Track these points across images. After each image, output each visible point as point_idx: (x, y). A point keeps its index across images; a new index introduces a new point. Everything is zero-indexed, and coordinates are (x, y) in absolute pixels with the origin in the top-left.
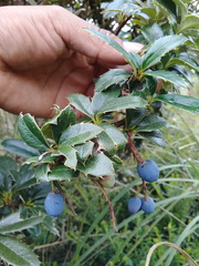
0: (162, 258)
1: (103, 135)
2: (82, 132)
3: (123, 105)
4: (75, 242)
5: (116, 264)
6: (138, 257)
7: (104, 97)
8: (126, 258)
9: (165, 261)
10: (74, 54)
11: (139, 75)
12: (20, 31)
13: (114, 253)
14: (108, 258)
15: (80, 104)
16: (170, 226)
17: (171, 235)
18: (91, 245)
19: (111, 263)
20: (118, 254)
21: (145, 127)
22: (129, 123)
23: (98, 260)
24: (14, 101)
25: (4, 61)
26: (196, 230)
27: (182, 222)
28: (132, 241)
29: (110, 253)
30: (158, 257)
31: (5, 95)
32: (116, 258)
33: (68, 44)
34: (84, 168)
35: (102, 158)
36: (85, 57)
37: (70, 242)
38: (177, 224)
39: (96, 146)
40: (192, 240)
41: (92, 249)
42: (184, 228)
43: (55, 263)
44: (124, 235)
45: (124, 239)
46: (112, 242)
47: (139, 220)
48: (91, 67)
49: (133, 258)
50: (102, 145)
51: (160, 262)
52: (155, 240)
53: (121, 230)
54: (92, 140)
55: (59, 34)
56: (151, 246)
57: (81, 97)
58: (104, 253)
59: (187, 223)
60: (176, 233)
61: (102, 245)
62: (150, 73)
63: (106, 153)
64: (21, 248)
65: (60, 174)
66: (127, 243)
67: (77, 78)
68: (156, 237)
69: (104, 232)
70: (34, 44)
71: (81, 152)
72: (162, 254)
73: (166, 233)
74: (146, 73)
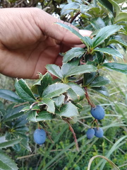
0: (98, 165)
1: (70, 90)
2: (57, 89)
3: (82, 71)
4: (43, 155)
5: (69, 169)
6: (83, 164)
7: (69, 66)
8: (75, 165)
9: (100, 167)
10: (48, 38)
11: (91, 51)
12: (13, 24)
13: (68, 161)
14: (64, 165)
15: (54, 71)
16: (103, 144)
17: (104, 150)
18: (53, 157)
19: (66, 168)
20: (70, 162)
21: (96, 84)
22: (86, 82)
23: (57, 166)
24: (9, 69)
25: (2, 43)
26: (120, 147)
27: (111, 142)
28: (80, 154)
29: (65, 161)
30: (96, 164)
31: (3, 65)
32: (69, 165)
33: (44, 32)
34: (59, 112)
35: (70, 105)
36: (54, 40)
37: (40, 155)
38: (108, 143)
39: (66, 97)
40: (117, 153)
41: (54, 159)
42: (112, 145)
43: (31, 169)
44: (74, 150)
45: (74, 153)
46: (67, 155)
47: (84, 141)
48: (58, 46)
49: (80, 165)
50: (70, 97)
51: (97, 167)
52: (94, 153)
53: (72, 147)
54: (63, 94)
55: (38, 26)
56: (91, 157)
57: (54, 66)
58: (61, 162)
59: (114, 142)
60: (107, 149)
61: (60, 157)
62: (98, 49)
63: (73, 102)
64: (6, 158)
65: (44, 116)
66: (76, 155)
67: (50, 53)
68: (95, 151)
69: (62, 148)
70: (22, 33)
71: (57, 102)
72: (98, 162)
73: (101, 149)
74: (95, 50)
